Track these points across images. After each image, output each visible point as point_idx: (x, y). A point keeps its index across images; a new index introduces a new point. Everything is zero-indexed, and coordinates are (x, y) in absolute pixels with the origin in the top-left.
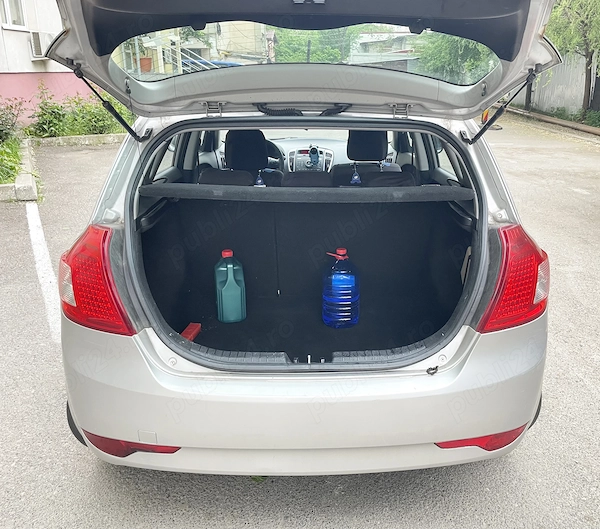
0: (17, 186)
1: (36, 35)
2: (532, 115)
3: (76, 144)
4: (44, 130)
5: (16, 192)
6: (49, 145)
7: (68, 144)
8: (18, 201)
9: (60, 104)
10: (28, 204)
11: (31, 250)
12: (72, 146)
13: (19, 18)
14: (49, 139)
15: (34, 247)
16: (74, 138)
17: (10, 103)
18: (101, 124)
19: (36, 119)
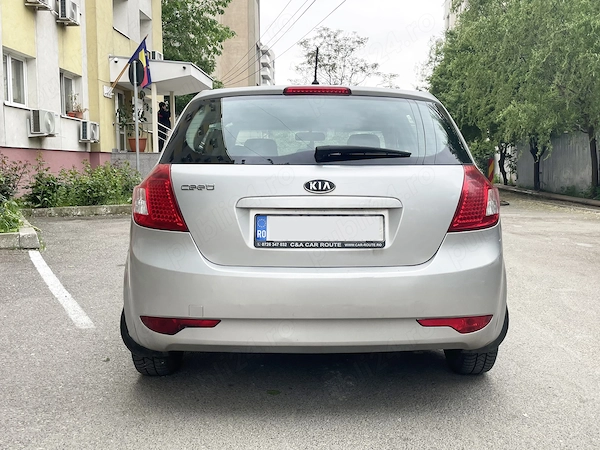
0: (22, 234)
1: (36, 113)
2: (541, 194)
3: (67, 215)
4: (37, 201)
5: (21, 239)
6: (40, 215)
7: (60, 214)
8: (20, 248)
9: (56, 176)
10: (30, 252)
11: (42, 279)
12: (64, 216)
13: (19, 97)
14: (40, 210)
15: (44, 278)
16: (66, 209)
17: (15, 166)
18: (95, 195)
19: (30, 190)
